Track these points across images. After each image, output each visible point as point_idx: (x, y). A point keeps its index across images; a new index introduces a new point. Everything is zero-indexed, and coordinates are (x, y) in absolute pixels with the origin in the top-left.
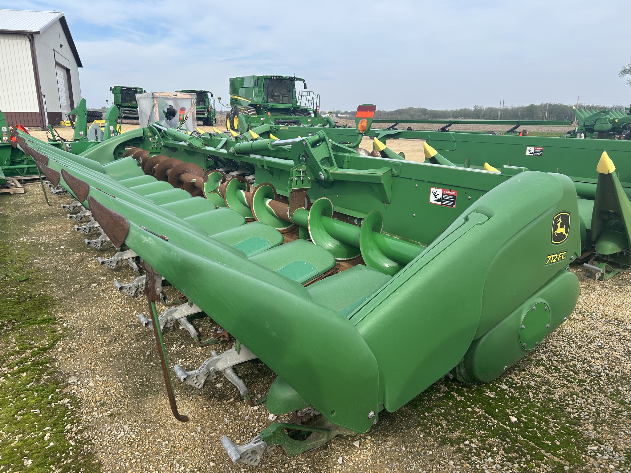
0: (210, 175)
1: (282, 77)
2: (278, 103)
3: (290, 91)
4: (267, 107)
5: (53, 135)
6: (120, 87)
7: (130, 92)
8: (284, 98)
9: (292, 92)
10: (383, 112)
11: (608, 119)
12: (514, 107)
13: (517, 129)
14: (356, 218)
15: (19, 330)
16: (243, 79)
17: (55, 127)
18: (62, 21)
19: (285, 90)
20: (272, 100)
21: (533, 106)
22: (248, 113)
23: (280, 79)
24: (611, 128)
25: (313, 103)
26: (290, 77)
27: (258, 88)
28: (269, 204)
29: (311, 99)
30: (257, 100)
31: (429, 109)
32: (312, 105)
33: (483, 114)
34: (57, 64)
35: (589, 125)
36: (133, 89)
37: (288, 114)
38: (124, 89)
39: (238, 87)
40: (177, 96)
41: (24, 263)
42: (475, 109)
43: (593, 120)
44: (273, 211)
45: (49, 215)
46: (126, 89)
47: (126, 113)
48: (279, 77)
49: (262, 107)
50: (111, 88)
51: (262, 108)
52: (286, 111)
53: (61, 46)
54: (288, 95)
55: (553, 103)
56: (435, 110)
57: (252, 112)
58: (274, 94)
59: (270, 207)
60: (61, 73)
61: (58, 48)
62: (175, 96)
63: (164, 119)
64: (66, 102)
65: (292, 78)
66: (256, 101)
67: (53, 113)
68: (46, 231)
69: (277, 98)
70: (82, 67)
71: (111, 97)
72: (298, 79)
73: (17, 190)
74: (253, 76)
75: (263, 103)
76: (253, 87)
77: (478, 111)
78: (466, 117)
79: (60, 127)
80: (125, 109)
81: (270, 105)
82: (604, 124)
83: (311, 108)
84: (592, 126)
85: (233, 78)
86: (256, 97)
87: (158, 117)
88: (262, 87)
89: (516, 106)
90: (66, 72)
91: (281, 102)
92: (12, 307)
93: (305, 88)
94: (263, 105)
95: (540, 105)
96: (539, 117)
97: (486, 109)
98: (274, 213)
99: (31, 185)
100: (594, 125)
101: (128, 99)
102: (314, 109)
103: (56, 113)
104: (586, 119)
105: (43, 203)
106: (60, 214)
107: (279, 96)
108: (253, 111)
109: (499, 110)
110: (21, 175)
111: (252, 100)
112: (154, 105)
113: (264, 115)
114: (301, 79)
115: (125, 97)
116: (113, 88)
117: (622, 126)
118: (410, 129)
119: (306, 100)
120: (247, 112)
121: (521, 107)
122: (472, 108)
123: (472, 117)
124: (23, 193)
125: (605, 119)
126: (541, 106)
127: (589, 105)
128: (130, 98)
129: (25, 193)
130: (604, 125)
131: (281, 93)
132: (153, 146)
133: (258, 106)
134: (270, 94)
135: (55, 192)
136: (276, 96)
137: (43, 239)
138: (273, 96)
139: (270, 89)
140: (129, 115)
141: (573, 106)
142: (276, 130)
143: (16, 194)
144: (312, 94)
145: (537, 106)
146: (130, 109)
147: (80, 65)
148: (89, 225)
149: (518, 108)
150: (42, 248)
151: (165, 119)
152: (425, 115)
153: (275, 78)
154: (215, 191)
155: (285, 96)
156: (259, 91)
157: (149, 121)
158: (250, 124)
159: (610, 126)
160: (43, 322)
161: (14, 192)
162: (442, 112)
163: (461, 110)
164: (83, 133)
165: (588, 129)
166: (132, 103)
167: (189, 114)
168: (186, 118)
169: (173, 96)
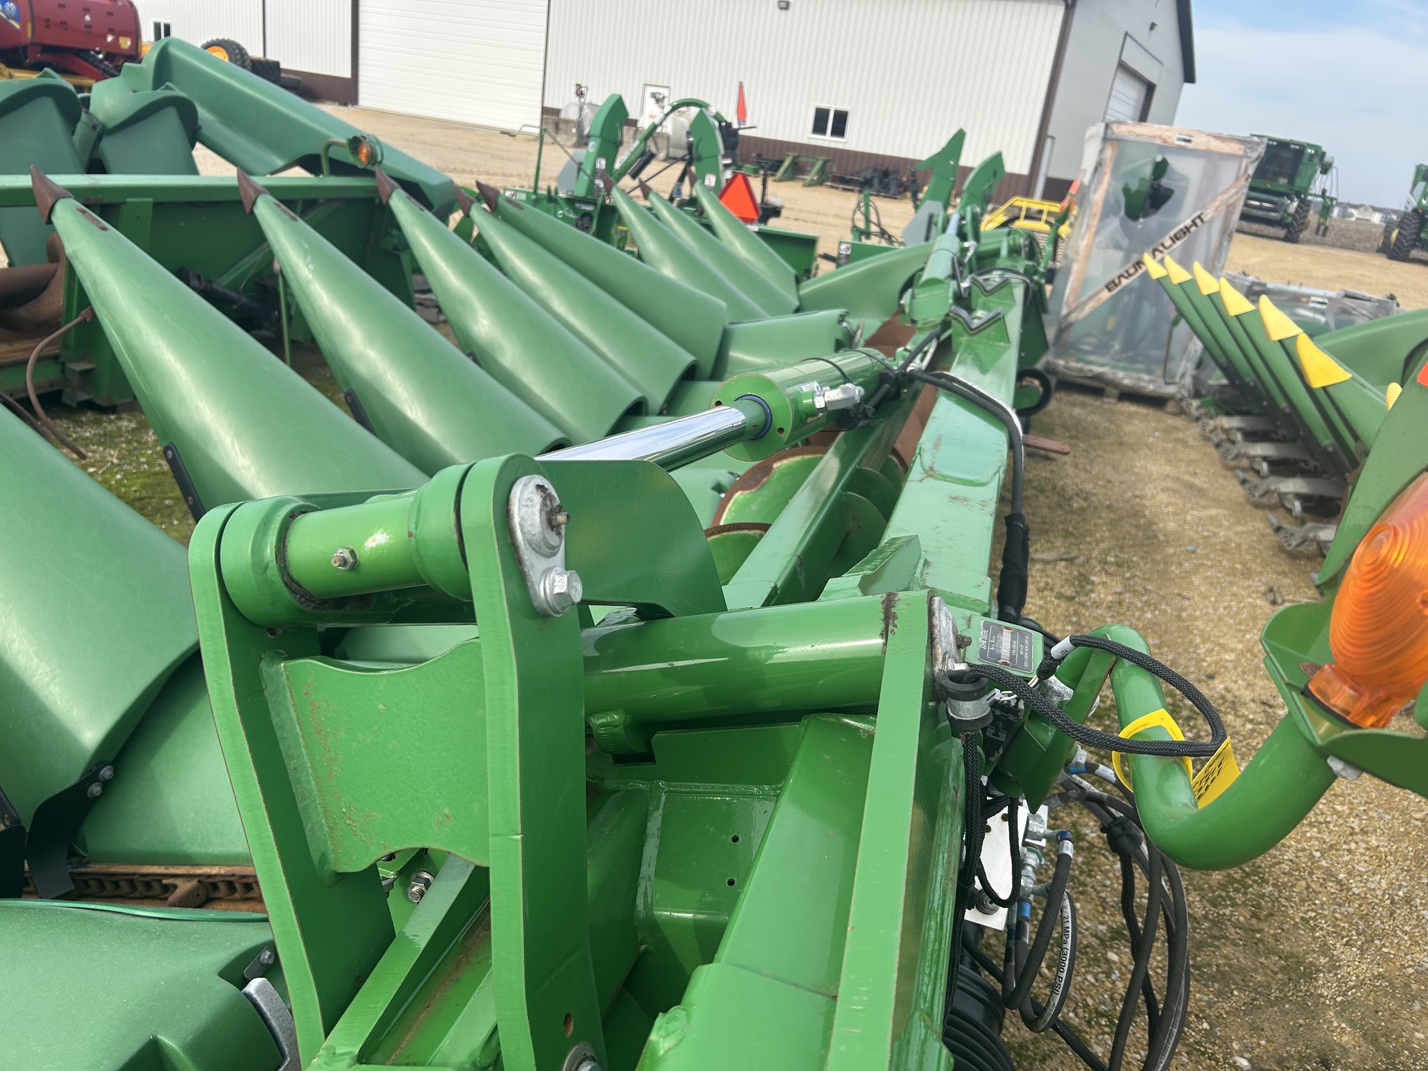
0: (786, 462)
5: (868, 221)
7: (1286, 154)
34: (1123, 66)
36: (1292, 146)
38: (1273, 143)
40: (1189, 141)
46: (1277, 144)
53: (1153, 26)
60: (1131, 92)
61: (1140, 32)
62: (1185, 140)
63: (1117, 215)
80: (1252, 194)
87: (1100, 205)
90: (1145, 91)
115: (1267, 164)
140: (1254, 211)
146: (1264, 196)
151: (1122, 213)
166: (1277, 181)
167: (1213, 208)
168: (1198, 221)
169: (1179, 139)
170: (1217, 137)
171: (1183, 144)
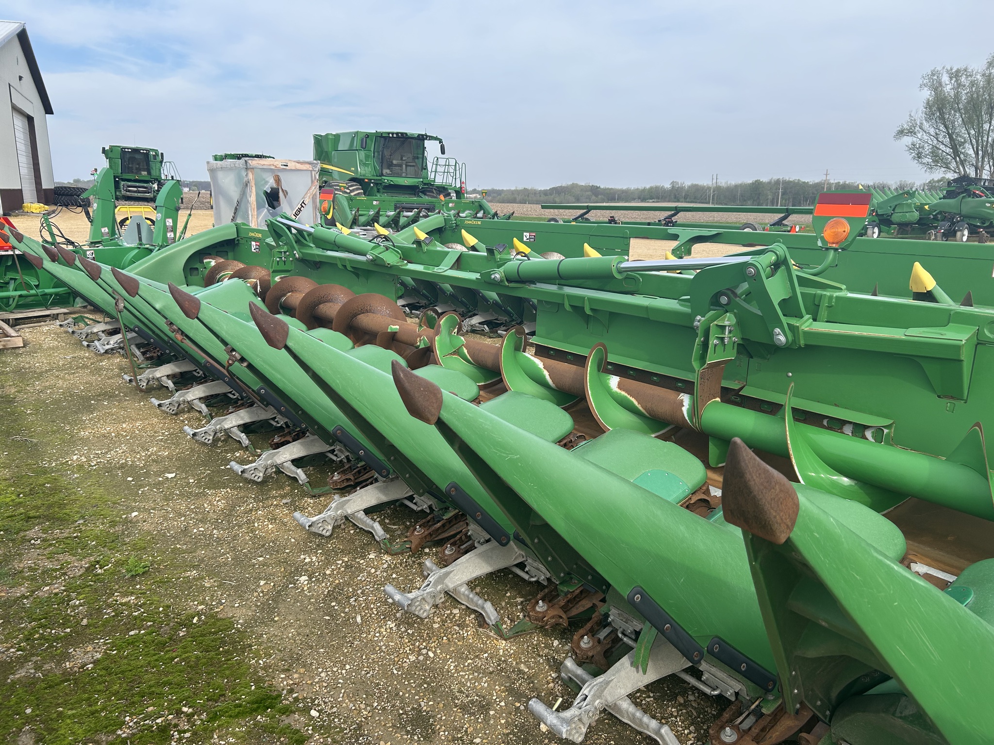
0: (442, 320)
1: (406, 134)
2: (400, 176)
3: (418, 158)
4: (381, 184)
5: (52, 235)
6: (119, 147)
7: (137, 156)
8: (409, 168)
9: (421, 160)
10: (531, 190)
11: (913, 205)
12: (730, 184)
13: (786, 220)
14: (850, 423)
15: (212, 737)
16: (337, 137)
17: (13, 214)
18: (23, 37)
19: (410, 155)
20: (388, 171)
21: (758, 183)
22: (349, 193)
23: (403, 138)
24: (918, 218)
25: (454, 177)
26: (419, 135)
27: (365, 152)
28: (620, 386)
29: (452, 170)
30: (365, 171)
31: (602, 187)
32: (454, 180)
33: (684, 194)
34: (15, 108)
35: (883, 215)
36: (141, 151)
37: (415, 194)
38: (126, 150)
39: (330, 150)
40: (287, 166)
41: (113, 523)
42: (673, 186)
43: (890, 207)
44: (636, 403)
45: (99, 395)
46: (130, 150)
47: (129, 191)
48: (402, 134)
49: (373, 183)
50: (104, 148)
51: (372, 185)
52: (412, 190)
53: (20, 78)
54: (414, 164)
55: (788, 178)
56: (612, 189)
57: (356, 191)
58: (392, 162)
59: (623, 393)
60: (20, 123)
61: (15, 82)
62: (285, 165)
63: (264, 207)
64: (26, 171)
65: (422, 135)
66: (363, 172)
67: (10, 190)
68: (113, 434)
69: (397, 168)
70: (52, 113)
71: (103, 164)
72: (432, 138)
73: (9, 341)
74: (357, 132)
75: (374, 176)
76: (357, 150)
77: (677, 190)
78: (659, 199)
79: (22, 215)
80: (129, 183)
81: (387, 180)
82: (907, 212)
83: (451, 186)
84: (888, 216)
85: (321, 136)
86: (361, 166)
87: (255, 203)
88: (372, 150)
89: (733, 183)
90: (27, 122)
91: (404, 175)
92: (157, 660)
93: (443, 152)
94: (374, 180)
95: (769, 181)
96: (767, 200)
97: (689, 187)
98: (639, 407)
99: (27, 330)
100: (892, 214)
101: (134, 168)
102: (455, 186)
103: (14, 190)
104: (880, 205)
105: (70, 367)
106: (120, 392)
107: (400, 166)
108: (357, 189)
109: (709, 188)
110: (6, 311)
111: (356, 171)
112: (249, 182)
113: (376, 196)
114: (436, 139)
115: (129, 164)
116: (107, 148)
117: (933, 215)
118: (612, 220)
119: (444, 172)
120: (348, 191)
121: (741, 185)
122: (667, 186)
123: (667, 200)
124: (22, 347)
125: (909, 205)
126: (770, 183)
127: (839, 183)
128: (138, 166)
129: (24, 347)
130: (907, 214)
131: (405, 160)
132: (278, 259)
133: (366, 180)
134: (385, 162)
135: (103, 349)
136: (396, 165)
137: (119, 454)
138: (390, 166)
139: (387, 153)
140: (136, 194)
141: (858, 185)
142: (457, 226)
143: (8, 349)
144: (452, 162)
145: (764, 183)
146: (137, 184)
147: (48, 110)
148: (214, 425)
149: (736, 186)
150: (130, 479)
151: (267, 206)
152: (596, 196)
153: (395, 136)
154: (457, 352)
155: (410, 166)
156: (367, 157)
157: (236, 209)
158: (358, 210)
159: (916, 215)
160: (258, 708)
161: (4, 346)
162: (623, 191)
163: (651, 188)
164: (107, 231)
165: (884, 221)
166: (141, 174)
167: (308, 197)
168: (303, 204)
169: (282, 165)
170: (298, 162)
171: (285, 167)
